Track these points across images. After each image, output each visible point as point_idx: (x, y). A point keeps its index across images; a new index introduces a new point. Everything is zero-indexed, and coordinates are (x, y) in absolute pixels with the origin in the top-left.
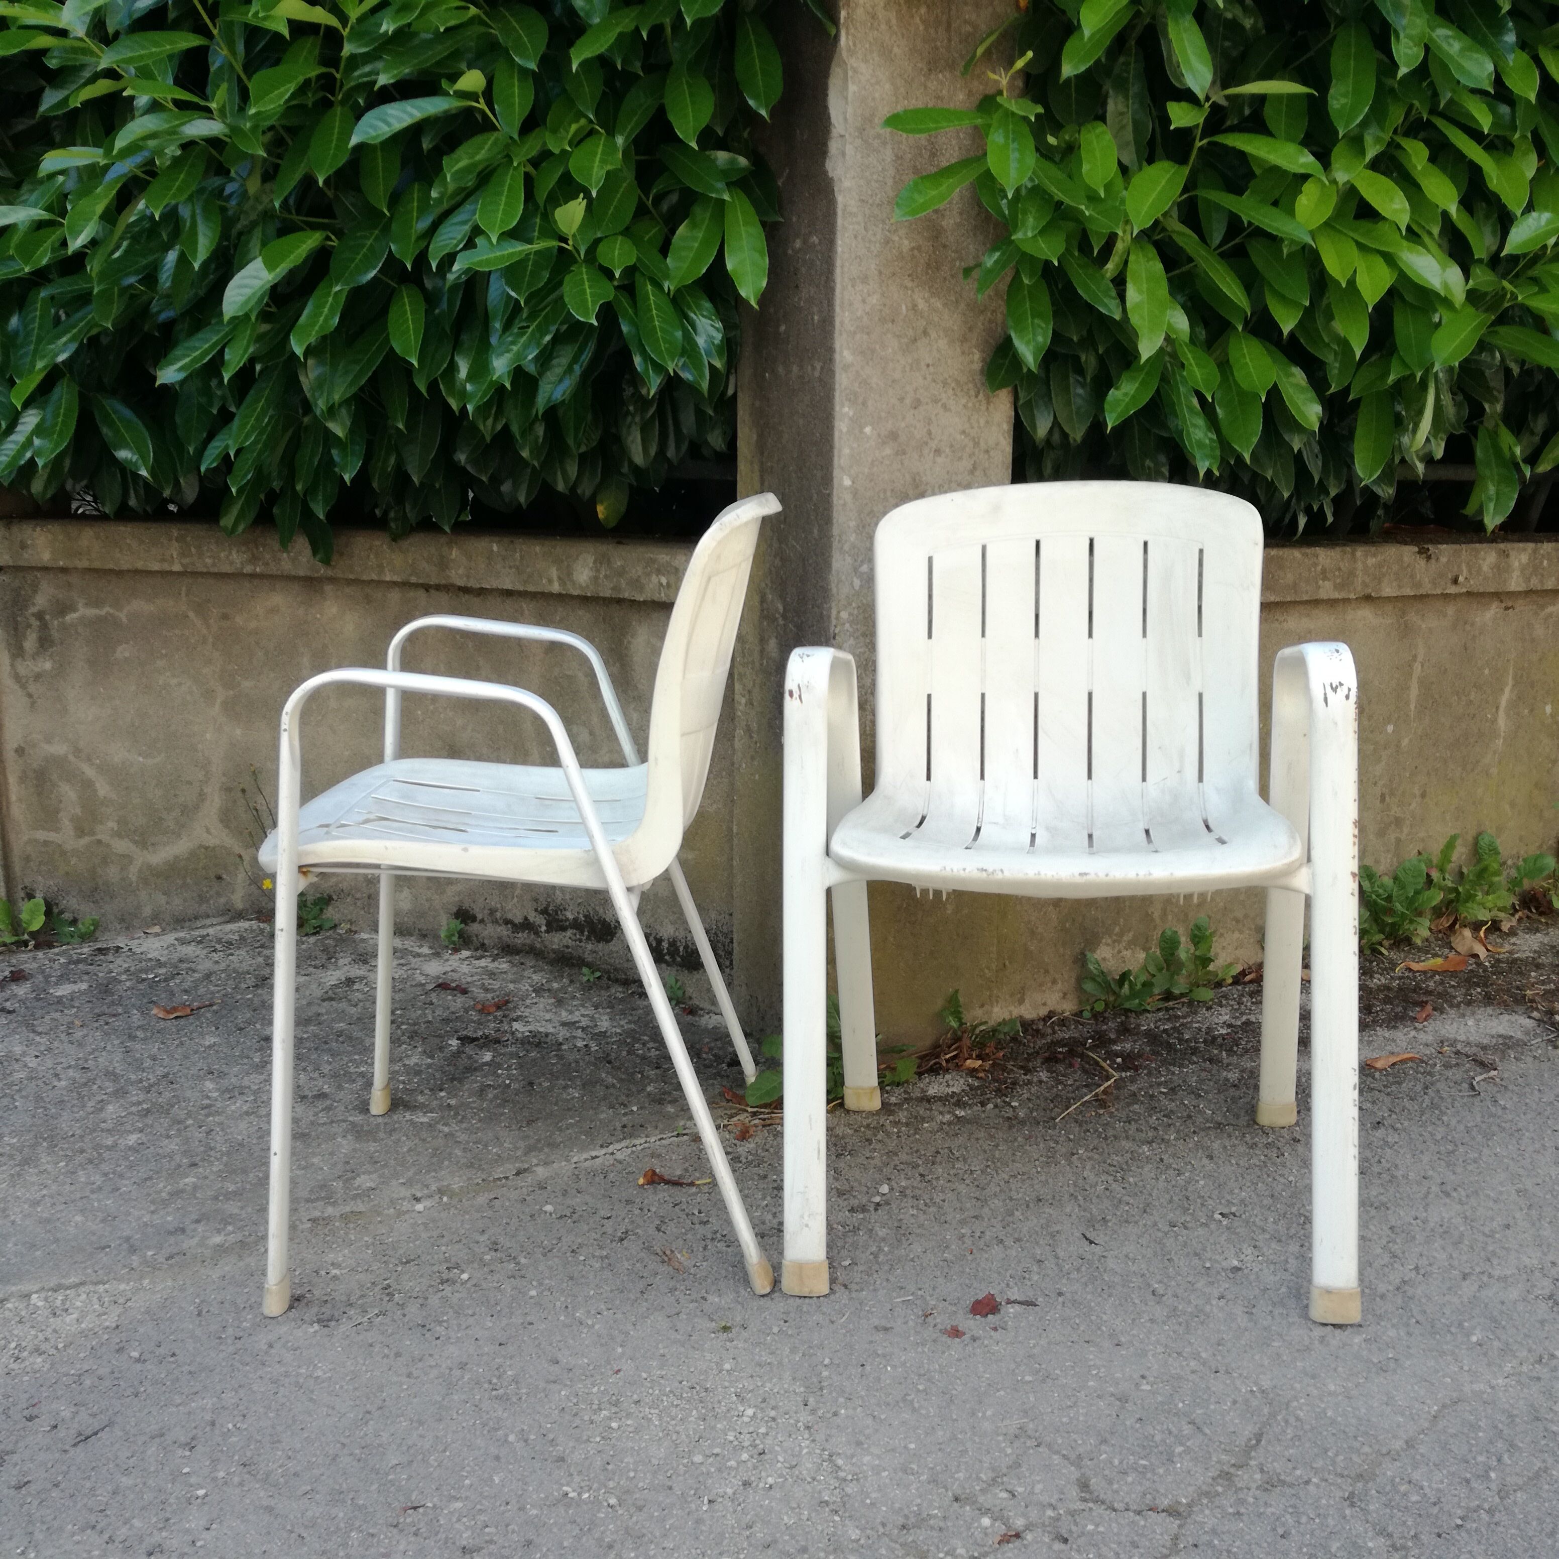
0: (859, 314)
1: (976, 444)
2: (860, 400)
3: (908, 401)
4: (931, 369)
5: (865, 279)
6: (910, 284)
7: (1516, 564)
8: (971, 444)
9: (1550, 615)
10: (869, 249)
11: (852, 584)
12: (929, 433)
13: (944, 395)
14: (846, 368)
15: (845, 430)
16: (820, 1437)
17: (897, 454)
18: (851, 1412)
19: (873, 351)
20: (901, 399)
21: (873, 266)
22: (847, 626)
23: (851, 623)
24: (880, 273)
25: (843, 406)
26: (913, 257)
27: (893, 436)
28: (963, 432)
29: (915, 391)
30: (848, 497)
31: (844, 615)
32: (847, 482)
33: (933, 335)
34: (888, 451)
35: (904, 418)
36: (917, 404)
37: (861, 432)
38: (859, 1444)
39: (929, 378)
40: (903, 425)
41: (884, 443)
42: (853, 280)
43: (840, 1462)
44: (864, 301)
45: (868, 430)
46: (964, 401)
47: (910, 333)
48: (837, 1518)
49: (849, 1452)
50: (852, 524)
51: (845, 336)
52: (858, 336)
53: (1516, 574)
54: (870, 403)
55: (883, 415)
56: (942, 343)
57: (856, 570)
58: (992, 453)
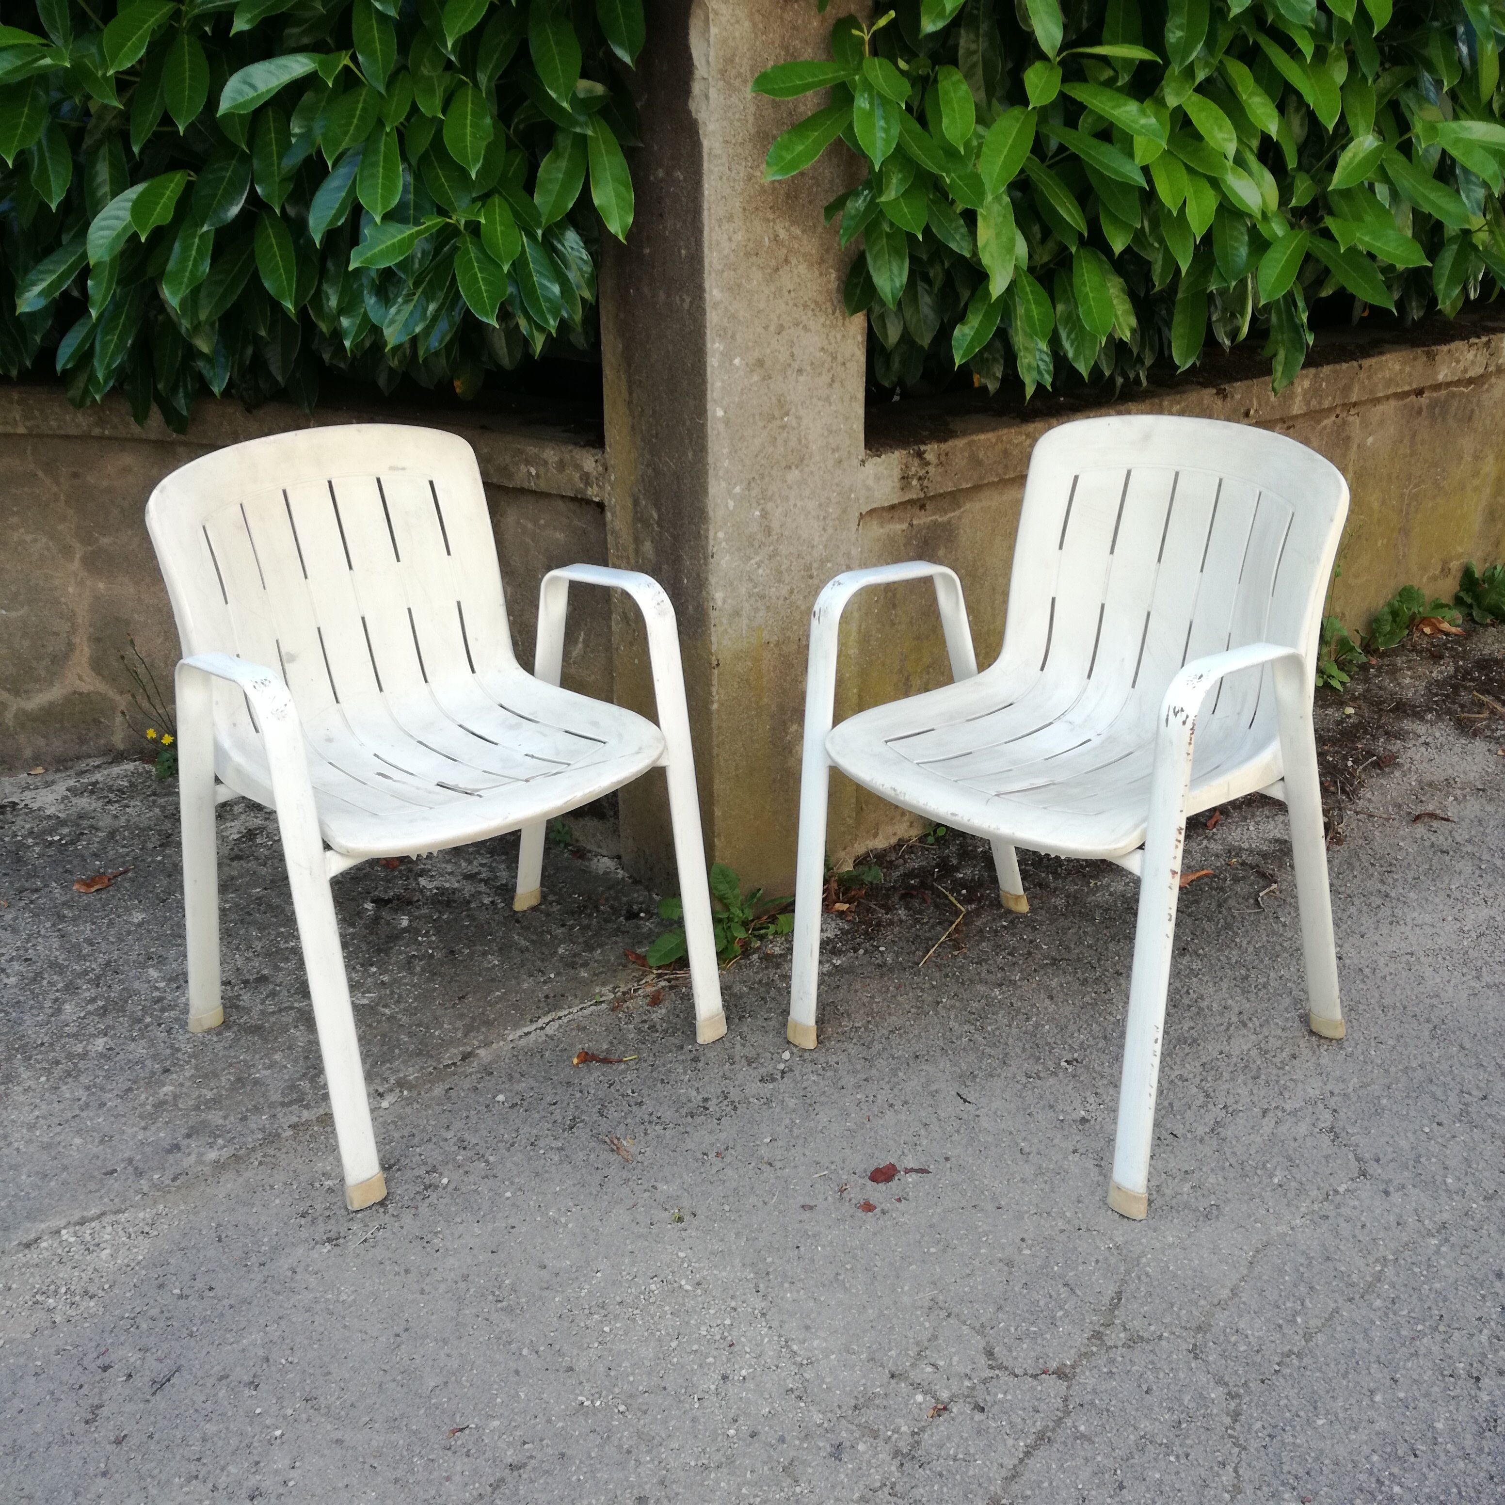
0: (726, 252)
1: (834, 358)
2: (730, 333)
3: (772, 328)
4: (792, 294)
5: (730, 218)
6: (771, 217)
7: (1300, 390)
8: (830, 359)
9: (1325, 428)
10: (733, 188)
11: (727, 506)
12: (792, 355)
13: (804, 317)
14: (716, 305)
15: (716, 365)
16: (775, 1324)
17: (764, 379)
18: (795, 1295)
19: (739, 286)
20: (766, 328)
21: (738, 204)
22: (724, 544)
23: (727, 541)
24: (744, 209)
25: (714, 342)
26: (774, 189)
27: (760, 363)
28: (823, 349)
29: (779, 317)
30: (721, 427)
31: (721, 535)
32: (720, 413)
33: (794, 261)
34: (755, 378)
35: (769, 344)
36: (780, 330)
37: (731, 364)
38: (807, 1328)
39: (791, 303)
40: (768, 351)
41: (752, 371)
42: (720, 221)
43: (795, 1348)
44: (730, 239)
45: (737, 361)
46: (822, 320)
47: (773, 263)
48: (802, 1404)
49: (801, 1337)
50: (725, 451)
51: (713, 275)
52: (726, 274)
53: (1298, 399)
54: (738, 336)
55: (750, 344)
56: (802, 268)
57: (729, 492)
58: (848, 365)
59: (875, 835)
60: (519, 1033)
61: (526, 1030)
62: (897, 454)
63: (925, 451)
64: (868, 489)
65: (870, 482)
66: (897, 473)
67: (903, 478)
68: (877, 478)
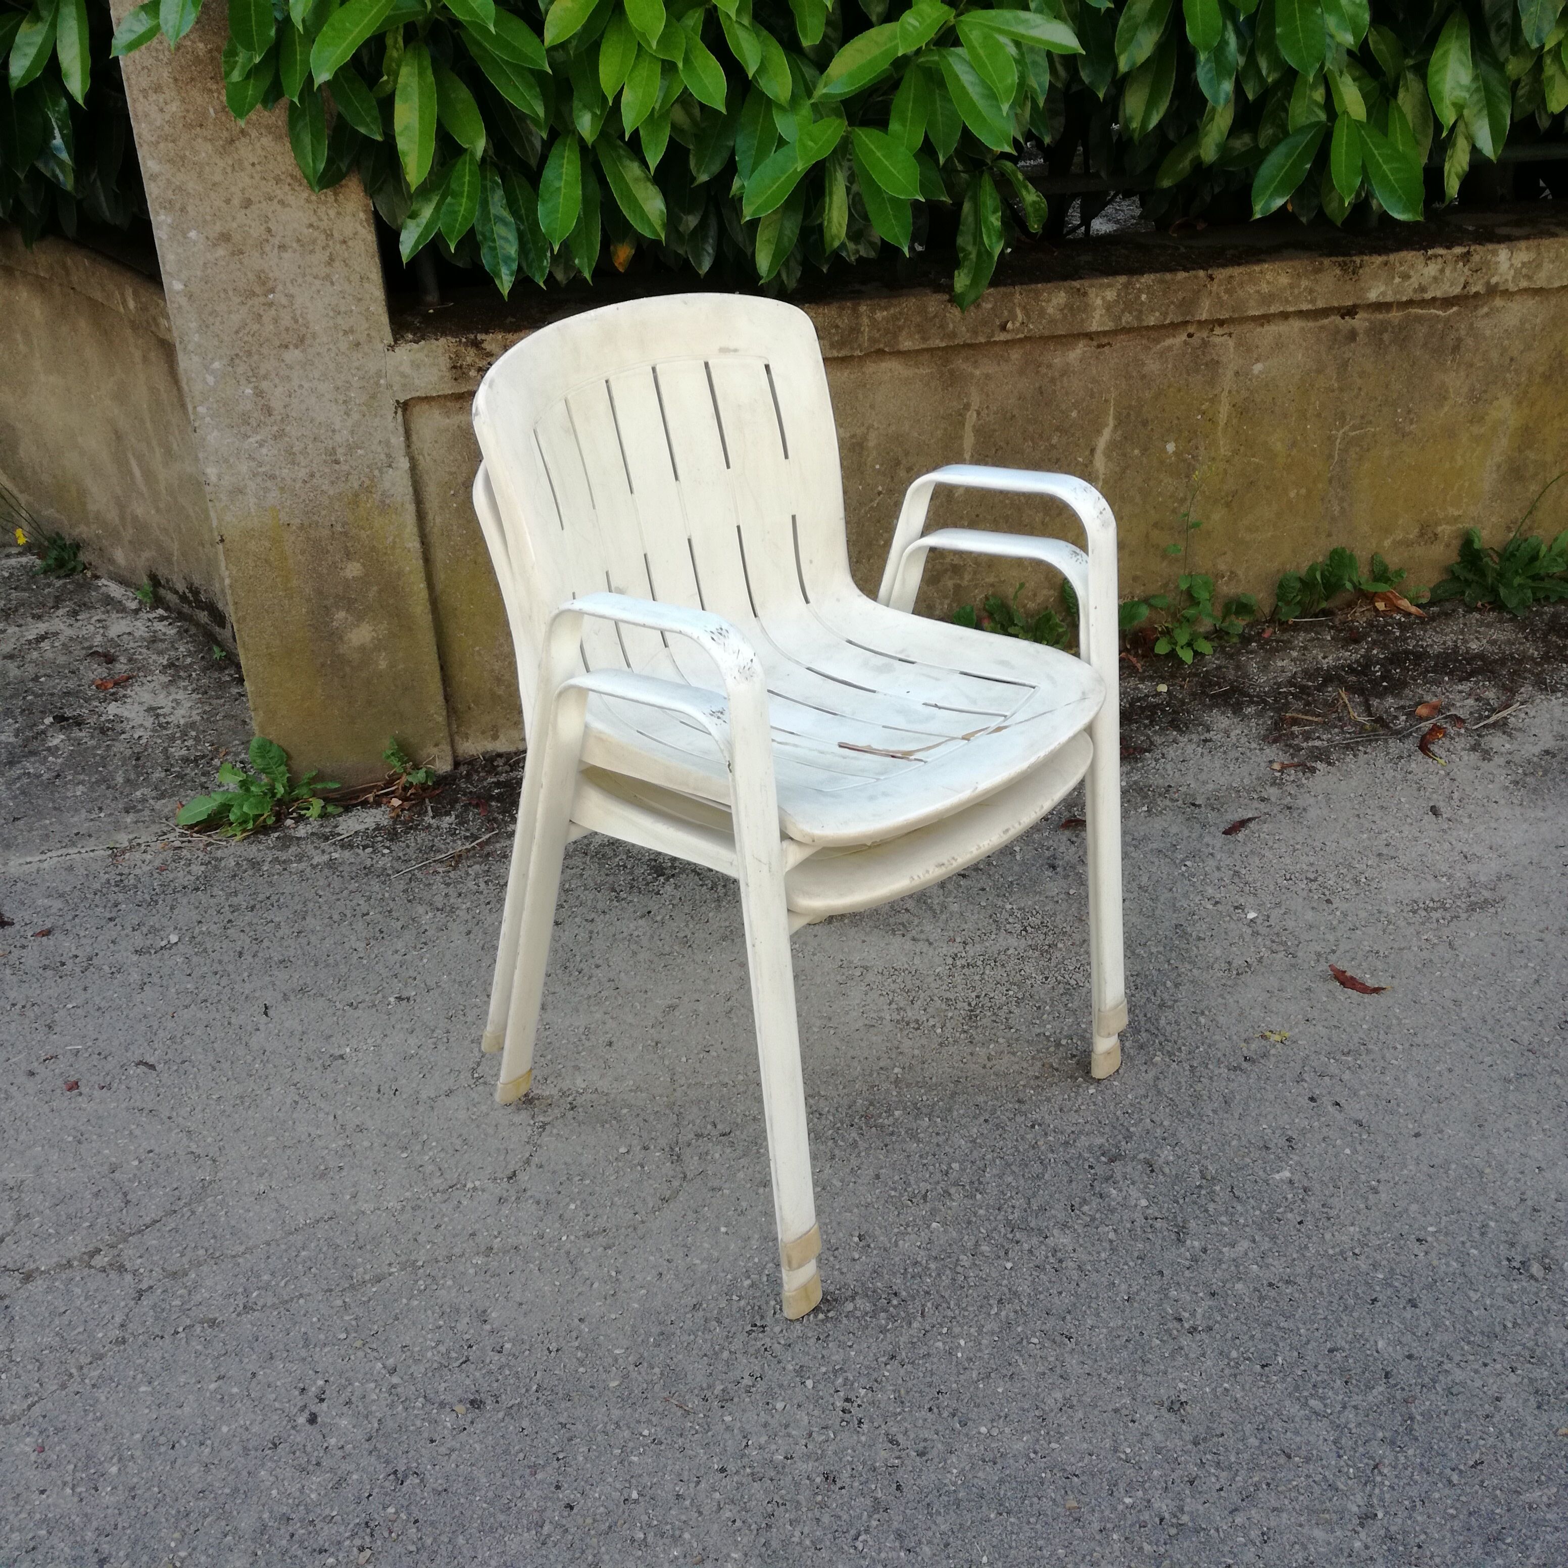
0: (158, 123)
1: (330, 235)
2: (178, 206)
3: (236, 202)
4: (258, 167)
5: (158, 89)
6: (214, 87)
7: (1099, 301)
8: (323, 237)
9: (1170, 348)
10: (157, 59)
11: (204, 379)
12: (269, 230)
13: (278, 192)
14: (153, 177)
15: (165, 237)
17: (233, 254)
19: (183, 158)
20: (228, 201)
21: (165, 75)
22: (208, 419)
23: (212, 417)
24: (176, 80)
25: (158, 213)
26: (213, 59)
27: (225, 237)
28: (311, 225)
29: (243, 191)
30: (183, 301)
31: (201, 410)
32: (178, 286)
33: (254, 133)
34: (221, 252)
35: (234, 219)
36: (247, 204)
37: (185, 237)
39: (257, 177)
40: (235, 225)
41: (215, 245)
42: (144, 92)
44: (161, 110)
45: (193, 234)
46: (305, 195)
47: (225, 134)
50: (193, 325)
51: (145, 147)
52: (162, 145)
54: (189, 208)
55: (208, 218)
56: (267, 141)
57: (206, 368)
58: (350, 243)
59: (495, 737)
60: (22, 861)
61: (29, 859)
62: (442, 341)
63: (483, 341)
64: (403, 375)
65: (406, 369)
66: (444, 362)
67: (454, 367)
68: (415, 365)
